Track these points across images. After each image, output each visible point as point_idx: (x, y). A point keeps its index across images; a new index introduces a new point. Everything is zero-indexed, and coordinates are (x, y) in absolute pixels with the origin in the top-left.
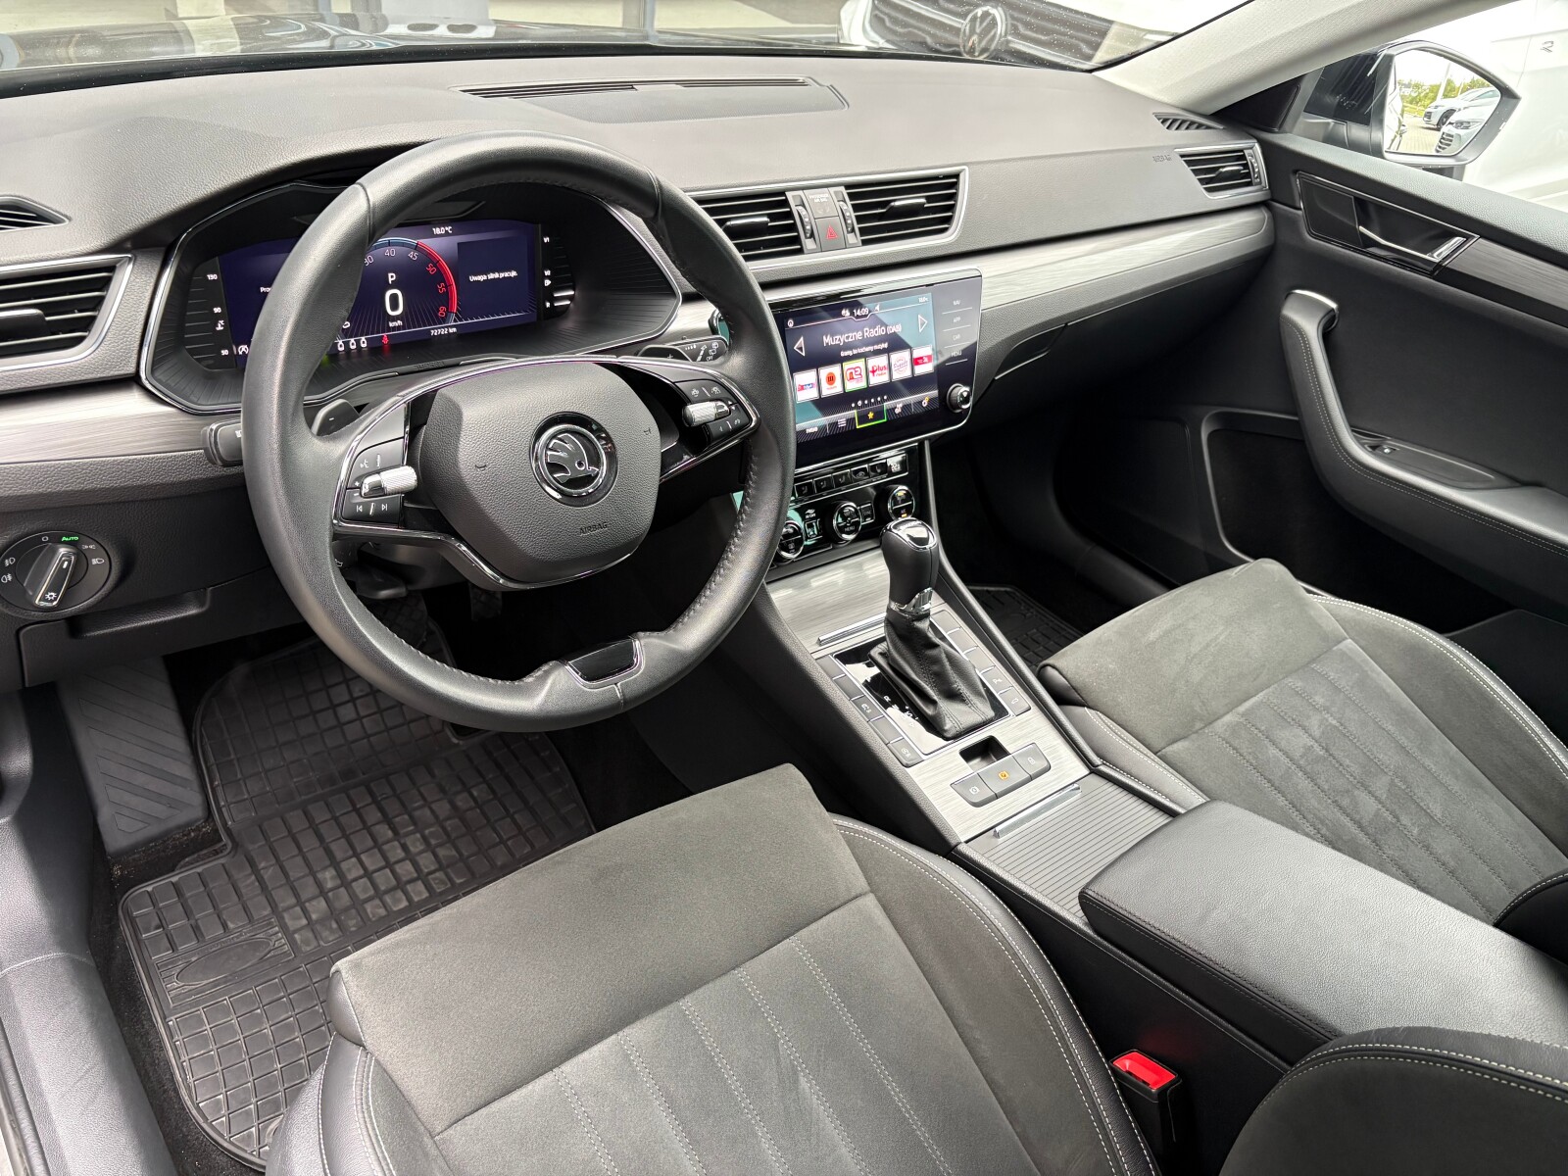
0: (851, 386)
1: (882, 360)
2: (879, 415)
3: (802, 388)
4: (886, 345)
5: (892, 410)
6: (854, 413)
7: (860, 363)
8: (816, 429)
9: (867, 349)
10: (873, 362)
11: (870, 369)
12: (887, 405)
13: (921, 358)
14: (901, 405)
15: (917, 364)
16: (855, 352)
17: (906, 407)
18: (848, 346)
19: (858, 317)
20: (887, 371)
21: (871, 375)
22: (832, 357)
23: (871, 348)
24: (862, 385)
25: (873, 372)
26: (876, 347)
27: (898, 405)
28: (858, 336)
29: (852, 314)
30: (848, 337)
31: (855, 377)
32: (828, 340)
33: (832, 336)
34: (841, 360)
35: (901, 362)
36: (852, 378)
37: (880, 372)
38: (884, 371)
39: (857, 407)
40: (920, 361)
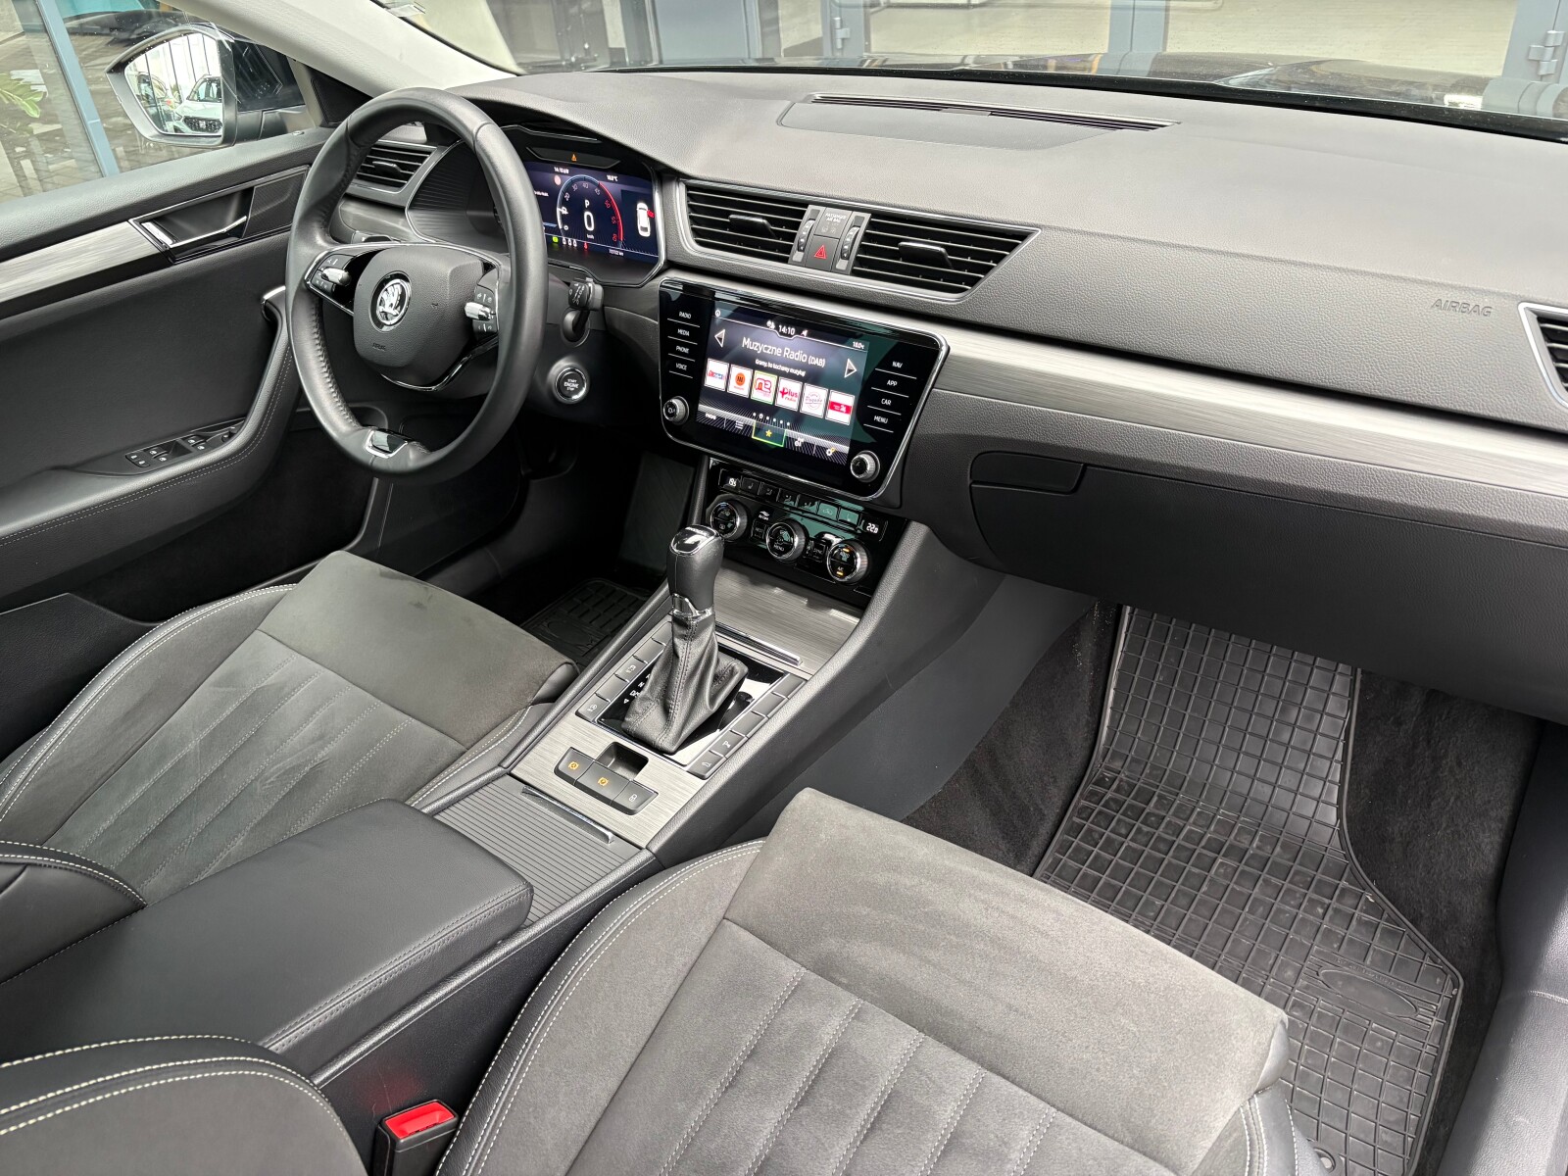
0: (757, 396)
1: (794, 386)
2: (777, 436)
3: (712, 374)
4: (803, 374)
5: (790, 440)
6: (753, 422)
7: (773, 378)
8: (714, 418)
9: (784, 369)
10: (785, 383)
11: (781, 389)
12: (788, 432)
13: (839, 405)
14: (802, 440)
15: (832, 408)
16: (770, 365)
17: (806, 444)
18: (763, 357)
19: (782, 333)
20: (797, 399)
21: (780, 395)
22: (747, 360)
23: (786, 369)
24: (768, 399)
25: (783, 393)
26: (792, 371)
27: (801, 438)
28: (778, 352)
29: (777, 328)
30: (767, 349)
31: (763, 389)
32: (746, 342)
33: (752, 340)
34: (755, 367)
35: (814, 398)
36: (760, 389)
37: (790, 397)
38: (794, 398)
39: (757, 418)
40: (836, 407)
